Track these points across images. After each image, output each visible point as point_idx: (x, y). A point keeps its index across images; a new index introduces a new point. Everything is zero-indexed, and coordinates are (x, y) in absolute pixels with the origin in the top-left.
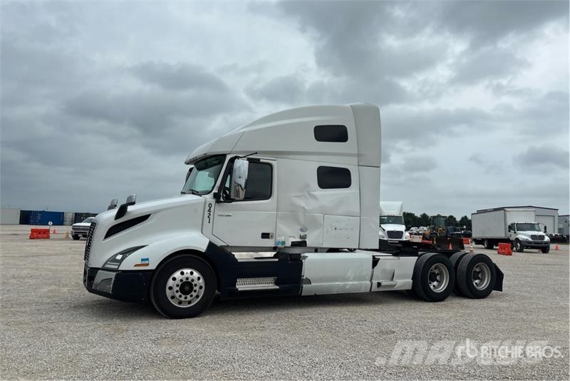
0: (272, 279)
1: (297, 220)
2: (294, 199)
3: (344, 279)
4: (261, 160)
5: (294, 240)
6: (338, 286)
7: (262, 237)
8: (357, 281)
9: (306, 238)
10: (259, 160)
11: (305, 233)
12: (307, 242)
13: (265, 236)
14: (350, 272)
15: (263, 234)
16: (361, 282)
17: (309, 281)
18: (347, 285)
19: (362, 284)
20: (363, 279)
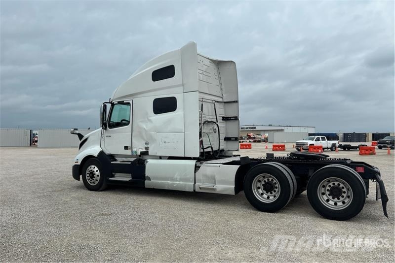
0: (130, 175)
1: (142, 138)
2: (140, 124)
3: (172, 179)
4: (125, 102)
5: (142, 151)
6: (168, 184)
7: (125, 149)
8: (182, 182)
9: (148, 149)
10: (123, 101)
11: (148, 146)
12: (149, 152)
13: (126, 148)
14: (177, 174)
15: (125, 147)
16: (185, 183)
17: (149, 179)
18: (175, 184)
19: (186, 184)
20: (187, 180)
